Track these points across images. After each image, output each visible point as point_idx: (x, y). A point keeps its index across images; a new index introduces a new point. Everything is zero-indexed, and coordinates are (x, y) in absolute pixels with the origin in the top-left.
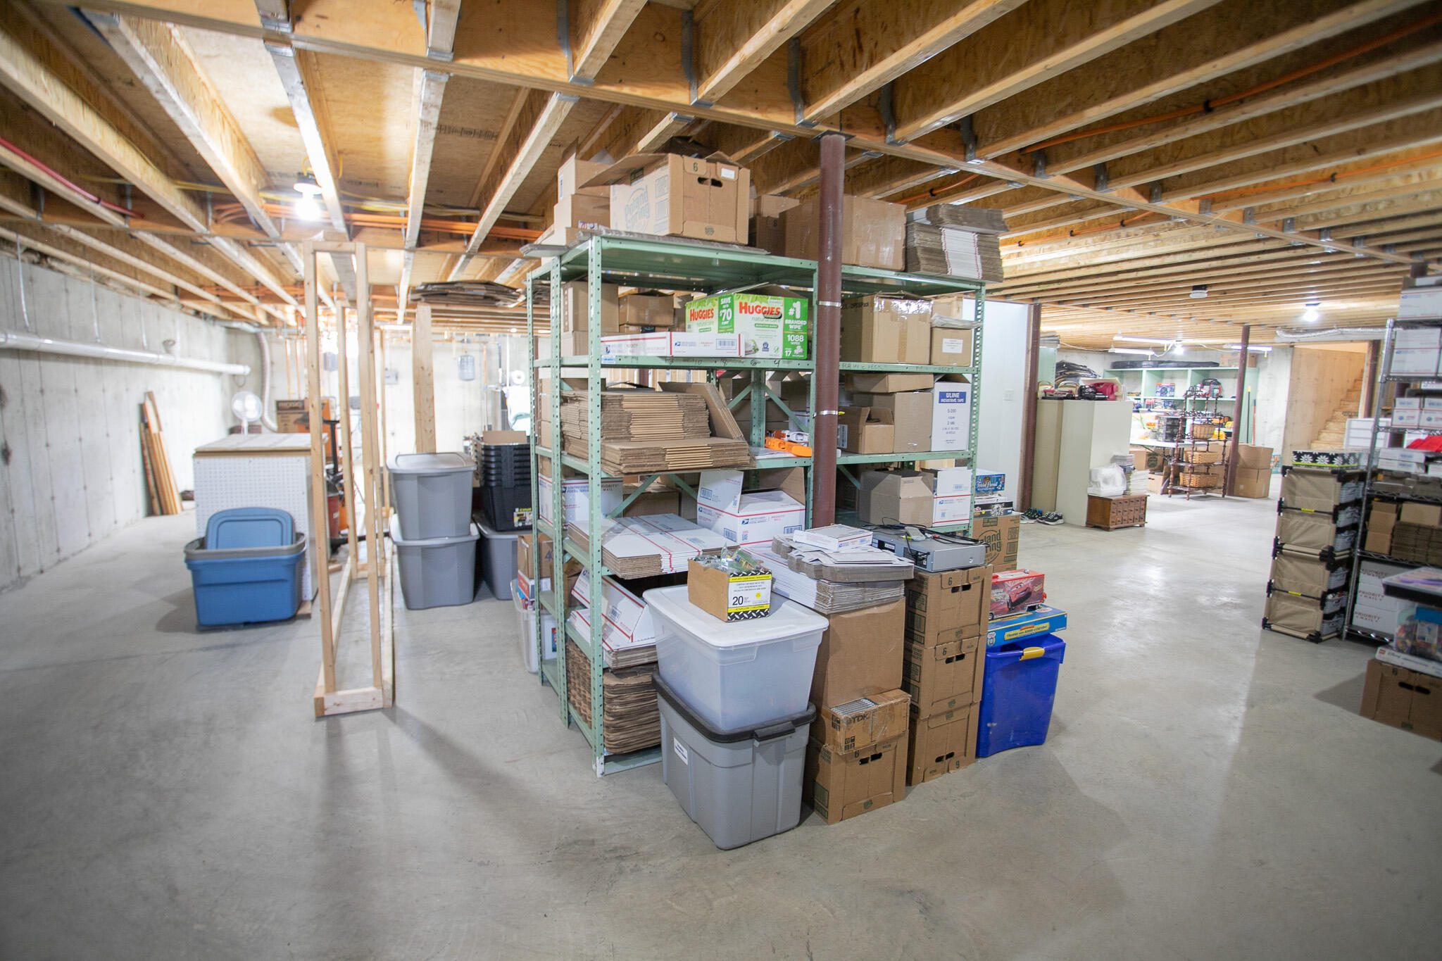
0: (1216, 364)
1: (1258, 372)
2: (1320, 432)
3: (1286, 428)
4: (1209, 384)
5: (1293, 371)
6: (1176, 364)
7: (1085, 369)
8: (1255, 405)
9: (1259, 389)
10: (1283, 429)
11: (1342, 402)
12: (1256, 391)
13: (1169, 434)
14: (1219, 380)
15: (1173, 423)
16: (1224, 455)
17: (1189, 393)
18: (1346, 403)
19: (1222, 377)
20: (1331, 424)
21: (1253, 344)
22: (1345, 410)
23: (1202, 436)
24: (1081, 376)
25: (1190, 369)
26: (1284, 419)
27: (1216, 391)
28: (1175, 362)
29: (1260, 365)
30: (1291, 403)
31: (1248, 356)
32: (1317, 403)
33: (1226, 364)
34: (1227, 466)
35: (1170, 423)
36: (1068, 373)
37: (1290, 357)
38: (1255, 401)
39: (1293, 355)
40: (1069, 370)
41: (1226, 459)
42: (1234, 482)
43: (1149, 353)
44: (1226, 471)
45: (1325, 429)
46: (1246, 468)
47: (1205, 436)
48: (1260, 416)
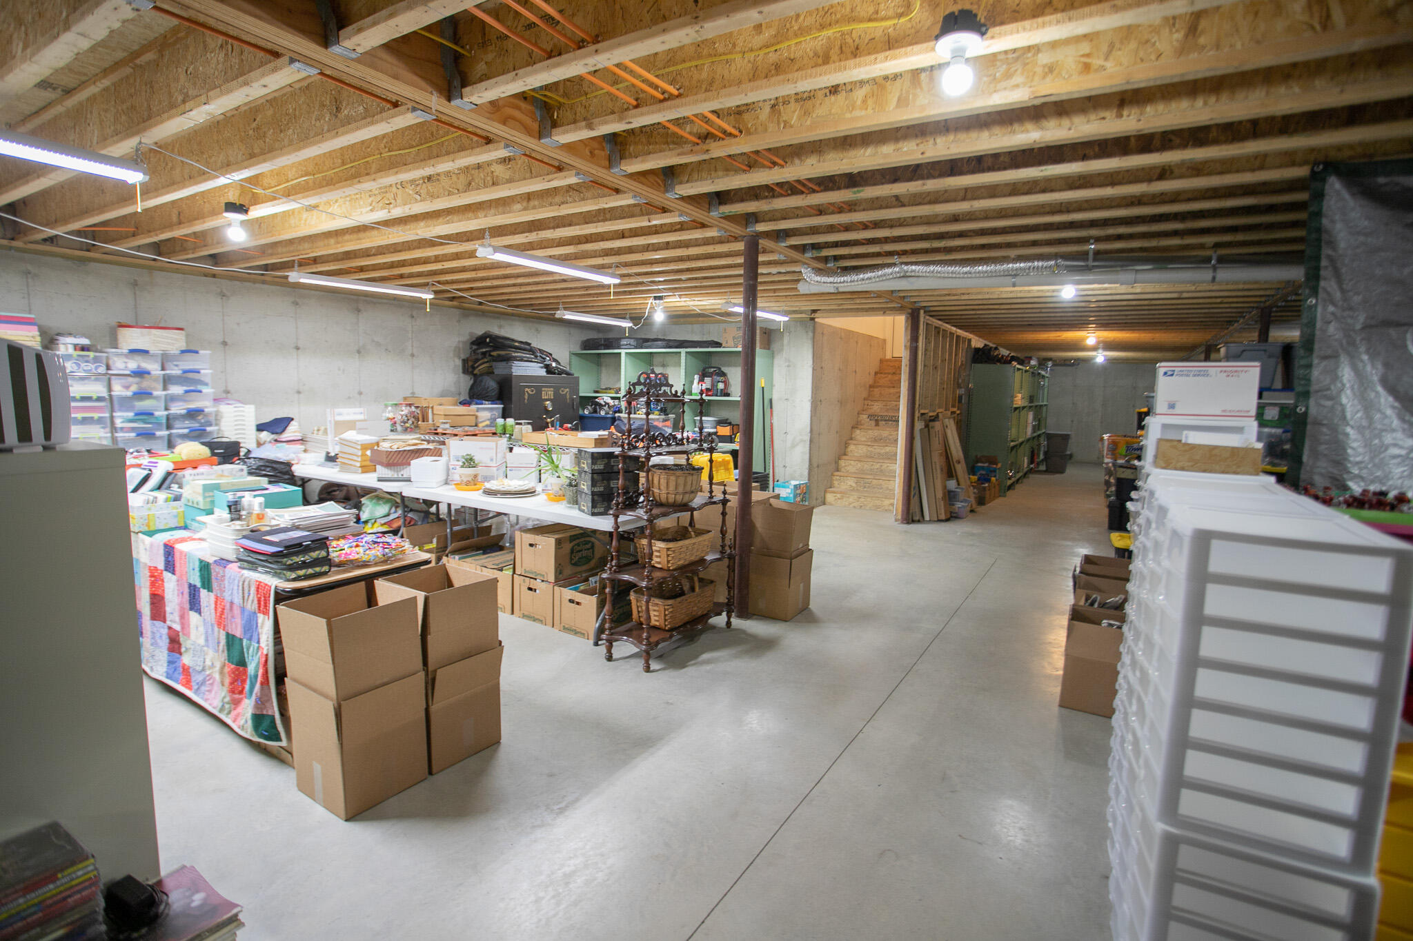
0: (718, 345)
1: (773, 357)
2: (846, 445)
3: (811, 441)
4: (710, 375)
5: (816, 357)
6: (664, 343)
7: (527, 348)
8: (771, 408)
9: (774, 383)
10: (808, 443)
11: (866, 402)
12: (772, 386)
13: (600, 494)
14: (724, 369)
15: (607, 465)
16: (723, 533)
17: (638, 389)
18: (870, 403)
19: (729, 366)
20: (858, 432)
21: (763, 310)
22: (871, 412)
23: (671, 500)
24: (515, 359)
25: (683, 351)
26: (808, 429)
27: (721, 386)
28: (664, 340)
29: (775, 346)
30: (816, 404)
31: (758, 331)
32: (842, 403)
33: (731, 343)
34: (731, 557)
35: (599, 466)
36: (494, 353)
37: (811, 334)
38: (771, 401)
39: (814, 332)
40: (496, 348)
41: (728, 542)
42: (747, 586)
43: (626, 324)
44: (731, 568)
45: (851, 439)
46: (767, 553)
47: (679, 498)
48: (779, 420)
